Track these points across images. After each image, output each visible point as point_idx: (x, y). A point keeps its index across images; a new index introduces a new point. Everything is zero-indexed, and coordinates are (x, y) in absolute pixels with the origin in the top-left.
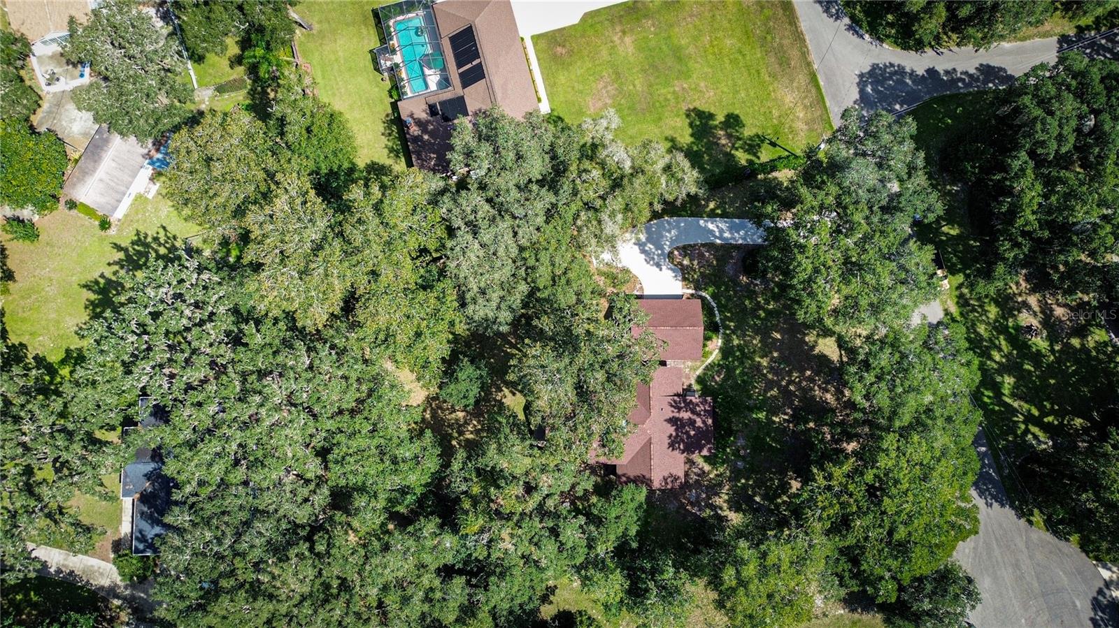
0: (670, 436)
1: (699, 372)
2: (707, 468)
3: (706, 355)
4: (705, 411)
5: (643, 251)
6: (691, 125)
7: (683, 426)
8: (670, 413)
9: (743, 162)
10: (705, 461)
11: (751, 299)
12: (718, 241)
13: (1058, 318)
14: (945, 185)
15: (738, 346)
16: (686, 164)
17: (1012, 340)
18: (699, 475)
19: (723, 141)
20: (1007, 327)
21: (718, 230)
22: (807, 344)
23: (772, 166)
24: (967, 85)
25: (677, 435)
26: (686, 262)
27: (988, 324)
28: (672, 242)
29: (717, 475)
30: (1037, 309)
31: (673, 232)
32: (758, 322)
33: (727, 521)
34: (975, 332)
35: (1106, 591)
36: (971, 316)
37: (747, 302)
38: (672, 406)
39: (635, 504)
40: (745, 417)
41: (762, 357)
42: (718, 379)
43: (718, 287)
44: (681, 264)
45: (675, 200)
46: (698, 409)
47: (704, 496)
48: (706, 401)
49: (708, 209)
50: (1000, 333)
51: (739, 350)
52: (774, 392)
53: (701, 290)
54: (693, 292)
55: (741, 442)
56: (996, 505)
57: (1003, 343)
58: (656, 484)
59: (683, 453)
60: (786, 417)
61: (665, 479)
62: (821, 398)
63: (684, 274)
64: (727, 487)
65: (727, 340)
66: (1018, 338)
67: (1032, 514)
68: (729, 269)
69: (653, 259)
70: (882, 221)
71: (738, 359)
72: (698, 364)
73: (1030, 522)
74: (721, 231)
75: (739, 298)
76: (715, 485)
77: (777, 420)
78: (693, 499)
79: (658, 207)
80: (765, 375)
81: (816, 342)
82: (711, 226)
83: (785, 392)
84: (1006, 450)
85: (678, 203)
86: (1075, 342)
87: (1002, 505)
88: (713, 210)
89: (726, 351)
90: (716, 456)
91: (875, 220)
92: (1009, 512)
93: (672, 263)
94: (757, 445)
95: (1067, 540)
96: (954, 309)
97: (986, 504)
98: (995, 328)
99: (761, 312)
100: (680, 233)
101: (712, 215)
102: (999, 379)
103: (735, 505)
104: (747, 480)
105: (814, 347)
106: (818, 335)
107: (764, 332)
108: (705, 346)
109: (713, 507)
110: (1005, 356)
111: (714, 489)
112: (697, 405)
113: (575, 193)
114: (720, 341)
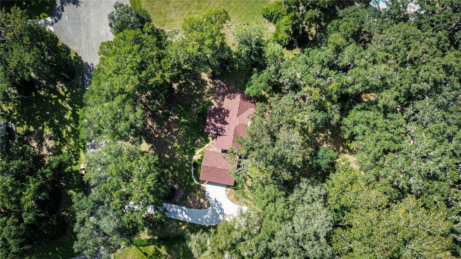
0: (228, 116)
1: (207, 145)
2: (213, 101)
3: (202, 153)
4: (209, 126)
5: (222, 210)
7: (221, 120)
8: (226, 127)
9: (163, 247)
10: (213, 104)
11: (175, 176)
12: (184, 208)
13: (36, 141)
14: (68, 216)
15: (186, 154)
16: (194, 251)
17: (60, 134)
18: (217, 98)
20: (60, 141)
21: (183, 214)
22: (154, 150)
23: (149, 242)
25: (224, 116)
26: (202, 200)
27: (68, 144)
28: (207, 212)
29: (209, 97)
30: (44, 147)
31: (205, 217)
32: (174, 164)
33: (209, 77)
34: (75, 141)
35: (54, 21)
36: (75, 150)
37: (177, 175)
38: (224, 130)
39: (251, 87)
40: (191, 120)
41: (177, 147)
42: (199, 141)
43: (189, 185)
44: (205, 200)
45: (203, 232)
46: (212, 127)
47: (217, 89)
48: (208, 130)
49: (186, 226)
50: (65, 139)
51: (186, 152)
52: (175, 130)
53: (198, 185)
54: (201, 185)
55: (195, 110)
56: (89, 64)
57: (64, 134)
58: (239, 96)
59: (223, 108)
60: (172, 117)
61: (234, 98)
62: (154, 123)
63: (204, 194)
64: (206, 91)
65: (190, 158)
66: (57, 135)
67: (75, 57)
68: (182, 193)
69: (218, 205)
70: (104, 198)
71: (188, 148)
72: (206, 149)
73: (76, 54)
74: (181, 213)
75: (180, 177)
76: (211, 93)
77: (176, 117)
78: (222, 89)
79: (212, 230)
80: (177, 138)
81: (150, 150)
82: (186, 217)
83: (170, 129)
84: (78, 86)
85: (201, 230)
86: (32, 129)
87: (86, 63)
88: (184, 225)
89: (192, 152)
90: (208, 106)
91: (108, 199)
92: (85, 60)
93: (209, 201)
94: (188, 108)
95: (63, 44)
96: (82, 154)
97: (93, 65)
98: (66, 142)
99: (172, 169)
100: (202, 216)
101: (184, 222)
102: (72, 118)
103: (204, 83)
104: (196, 93)
105: (151, 148)
106: (147, 152)
107: (173, 159)
108: (202, 157)
109: (214, 83)
110: (65, 128)
111: (212, 91)
112: (212, 129)
113: (257, 245)
114: (194, 158)
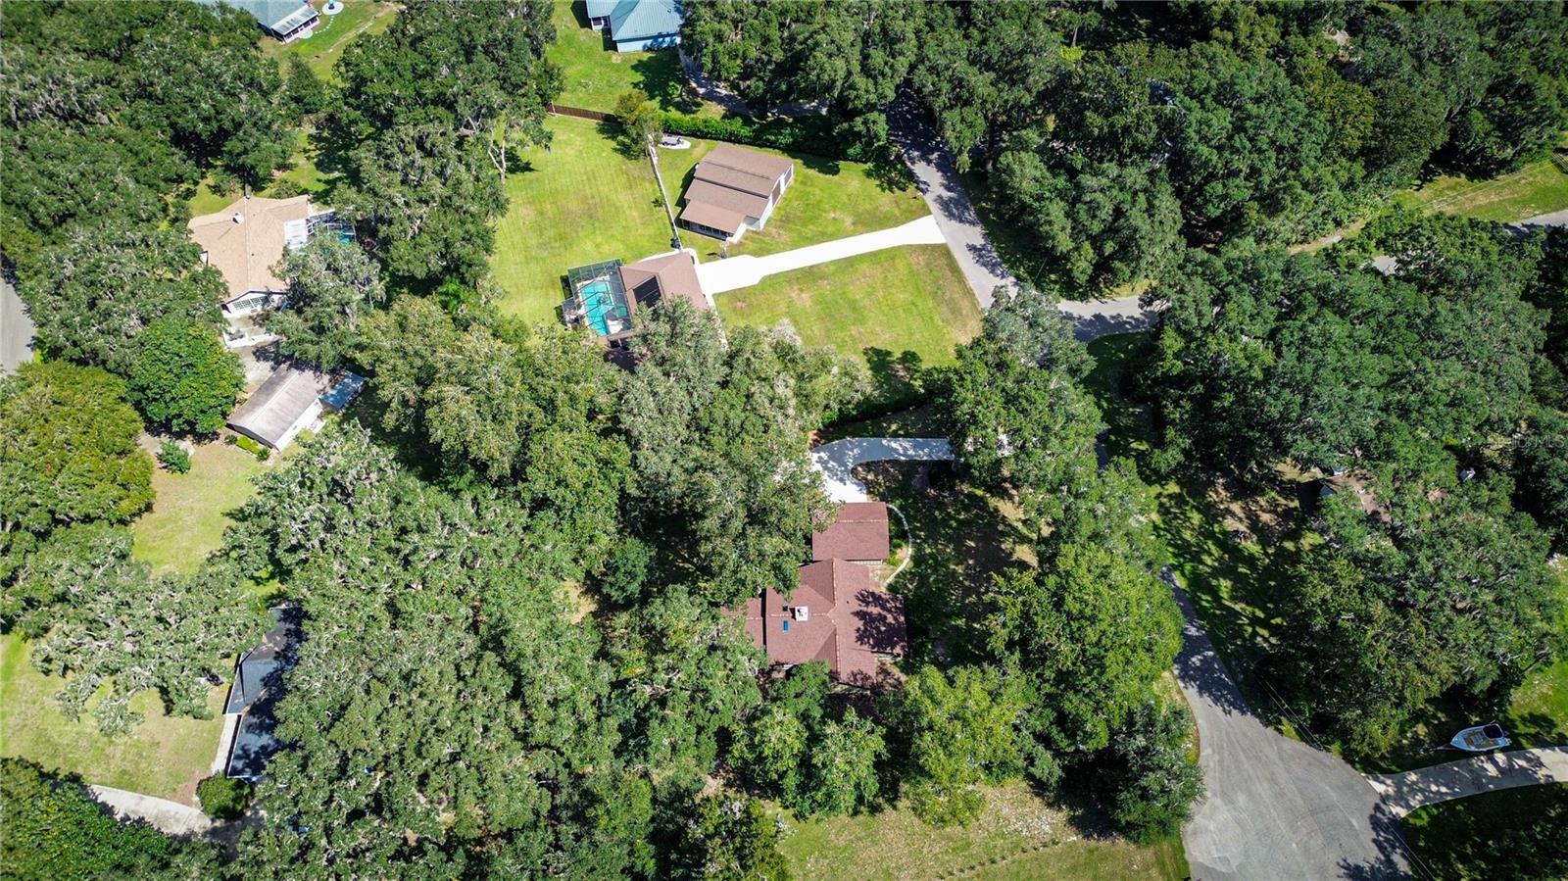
0: (858, 630)
1: (890, 580)
3: (895, 564)
4: (896, 607)
6: (869, 361)
7: (872, 619)
8: (857, 606)
9: (921, 390)
10: (902, 671)
11: (940, 510)
12: (903, 458)
13: (1265, 524)
14: (1127, 406)
15: (931, 554)
17: (1219, 543)
18: (895, 687)
19: (901, 373)
20: (1214, 533)
21: (902, 448)
22: (1004, 550)
24: (1133, 327)
25: (866, 629)
26: (870, 477)
27: (1193, 530)
28: (855, 459)
30: (1242, 515)
31: (855, 449)
32: (950, 531)
34: (1181, 538)
35: (1383, 806)
36: (1175, 523)
37: (937, 513)
38: (859, 601)
40: (943, 624)
41: (956, 565)
42: (910, 586)
43: (906, 500)
44: (866, 479)
48: (896, 598)
49: (891, 430)
50: (1207, 538)
51: (931, 558)
52: (972, 597)
53: (887, 501)
54: (880, 503)
55: (940, 650)
56: (1235, 712)
57: (1212, 547)
58: (844, 677)
59: (874, 651)
61: (854, 674)
63: (869, 487)
65: (919, 548)
66: (1226, 542)
67: (1280, 722)
69: (838, 475)
71: (931, 567)
72: (889, 572)
73: (1280, 732)
74: (905, 449)
75: (929, 509)
77: (979, 626)
80: (961, 582)
81: (1013, 549)
82: (893, 445)
84: (1237, 655)
86: (1289, 545)
87: (1243, 713)
88: (895, 431)
89: (918, 560)
92: (1252, 720)
93: (856, 478)
94: (958, 653)
95: (1328, 750)
97: (1225, 711)
98: (1201, 533)
99: (952, 522)
100: (863, 452)
101: (895, 435)
102: (1214, 582)
105: (1011, 554)
106: (1015, 542)
107: (957, 540)
108: (892, 551)
110: (1217, 560)
112: (887, 600)
114: (911, 549)
